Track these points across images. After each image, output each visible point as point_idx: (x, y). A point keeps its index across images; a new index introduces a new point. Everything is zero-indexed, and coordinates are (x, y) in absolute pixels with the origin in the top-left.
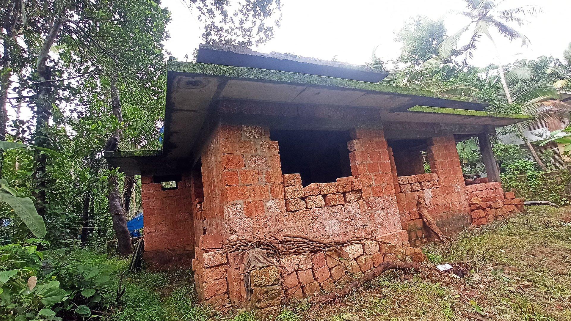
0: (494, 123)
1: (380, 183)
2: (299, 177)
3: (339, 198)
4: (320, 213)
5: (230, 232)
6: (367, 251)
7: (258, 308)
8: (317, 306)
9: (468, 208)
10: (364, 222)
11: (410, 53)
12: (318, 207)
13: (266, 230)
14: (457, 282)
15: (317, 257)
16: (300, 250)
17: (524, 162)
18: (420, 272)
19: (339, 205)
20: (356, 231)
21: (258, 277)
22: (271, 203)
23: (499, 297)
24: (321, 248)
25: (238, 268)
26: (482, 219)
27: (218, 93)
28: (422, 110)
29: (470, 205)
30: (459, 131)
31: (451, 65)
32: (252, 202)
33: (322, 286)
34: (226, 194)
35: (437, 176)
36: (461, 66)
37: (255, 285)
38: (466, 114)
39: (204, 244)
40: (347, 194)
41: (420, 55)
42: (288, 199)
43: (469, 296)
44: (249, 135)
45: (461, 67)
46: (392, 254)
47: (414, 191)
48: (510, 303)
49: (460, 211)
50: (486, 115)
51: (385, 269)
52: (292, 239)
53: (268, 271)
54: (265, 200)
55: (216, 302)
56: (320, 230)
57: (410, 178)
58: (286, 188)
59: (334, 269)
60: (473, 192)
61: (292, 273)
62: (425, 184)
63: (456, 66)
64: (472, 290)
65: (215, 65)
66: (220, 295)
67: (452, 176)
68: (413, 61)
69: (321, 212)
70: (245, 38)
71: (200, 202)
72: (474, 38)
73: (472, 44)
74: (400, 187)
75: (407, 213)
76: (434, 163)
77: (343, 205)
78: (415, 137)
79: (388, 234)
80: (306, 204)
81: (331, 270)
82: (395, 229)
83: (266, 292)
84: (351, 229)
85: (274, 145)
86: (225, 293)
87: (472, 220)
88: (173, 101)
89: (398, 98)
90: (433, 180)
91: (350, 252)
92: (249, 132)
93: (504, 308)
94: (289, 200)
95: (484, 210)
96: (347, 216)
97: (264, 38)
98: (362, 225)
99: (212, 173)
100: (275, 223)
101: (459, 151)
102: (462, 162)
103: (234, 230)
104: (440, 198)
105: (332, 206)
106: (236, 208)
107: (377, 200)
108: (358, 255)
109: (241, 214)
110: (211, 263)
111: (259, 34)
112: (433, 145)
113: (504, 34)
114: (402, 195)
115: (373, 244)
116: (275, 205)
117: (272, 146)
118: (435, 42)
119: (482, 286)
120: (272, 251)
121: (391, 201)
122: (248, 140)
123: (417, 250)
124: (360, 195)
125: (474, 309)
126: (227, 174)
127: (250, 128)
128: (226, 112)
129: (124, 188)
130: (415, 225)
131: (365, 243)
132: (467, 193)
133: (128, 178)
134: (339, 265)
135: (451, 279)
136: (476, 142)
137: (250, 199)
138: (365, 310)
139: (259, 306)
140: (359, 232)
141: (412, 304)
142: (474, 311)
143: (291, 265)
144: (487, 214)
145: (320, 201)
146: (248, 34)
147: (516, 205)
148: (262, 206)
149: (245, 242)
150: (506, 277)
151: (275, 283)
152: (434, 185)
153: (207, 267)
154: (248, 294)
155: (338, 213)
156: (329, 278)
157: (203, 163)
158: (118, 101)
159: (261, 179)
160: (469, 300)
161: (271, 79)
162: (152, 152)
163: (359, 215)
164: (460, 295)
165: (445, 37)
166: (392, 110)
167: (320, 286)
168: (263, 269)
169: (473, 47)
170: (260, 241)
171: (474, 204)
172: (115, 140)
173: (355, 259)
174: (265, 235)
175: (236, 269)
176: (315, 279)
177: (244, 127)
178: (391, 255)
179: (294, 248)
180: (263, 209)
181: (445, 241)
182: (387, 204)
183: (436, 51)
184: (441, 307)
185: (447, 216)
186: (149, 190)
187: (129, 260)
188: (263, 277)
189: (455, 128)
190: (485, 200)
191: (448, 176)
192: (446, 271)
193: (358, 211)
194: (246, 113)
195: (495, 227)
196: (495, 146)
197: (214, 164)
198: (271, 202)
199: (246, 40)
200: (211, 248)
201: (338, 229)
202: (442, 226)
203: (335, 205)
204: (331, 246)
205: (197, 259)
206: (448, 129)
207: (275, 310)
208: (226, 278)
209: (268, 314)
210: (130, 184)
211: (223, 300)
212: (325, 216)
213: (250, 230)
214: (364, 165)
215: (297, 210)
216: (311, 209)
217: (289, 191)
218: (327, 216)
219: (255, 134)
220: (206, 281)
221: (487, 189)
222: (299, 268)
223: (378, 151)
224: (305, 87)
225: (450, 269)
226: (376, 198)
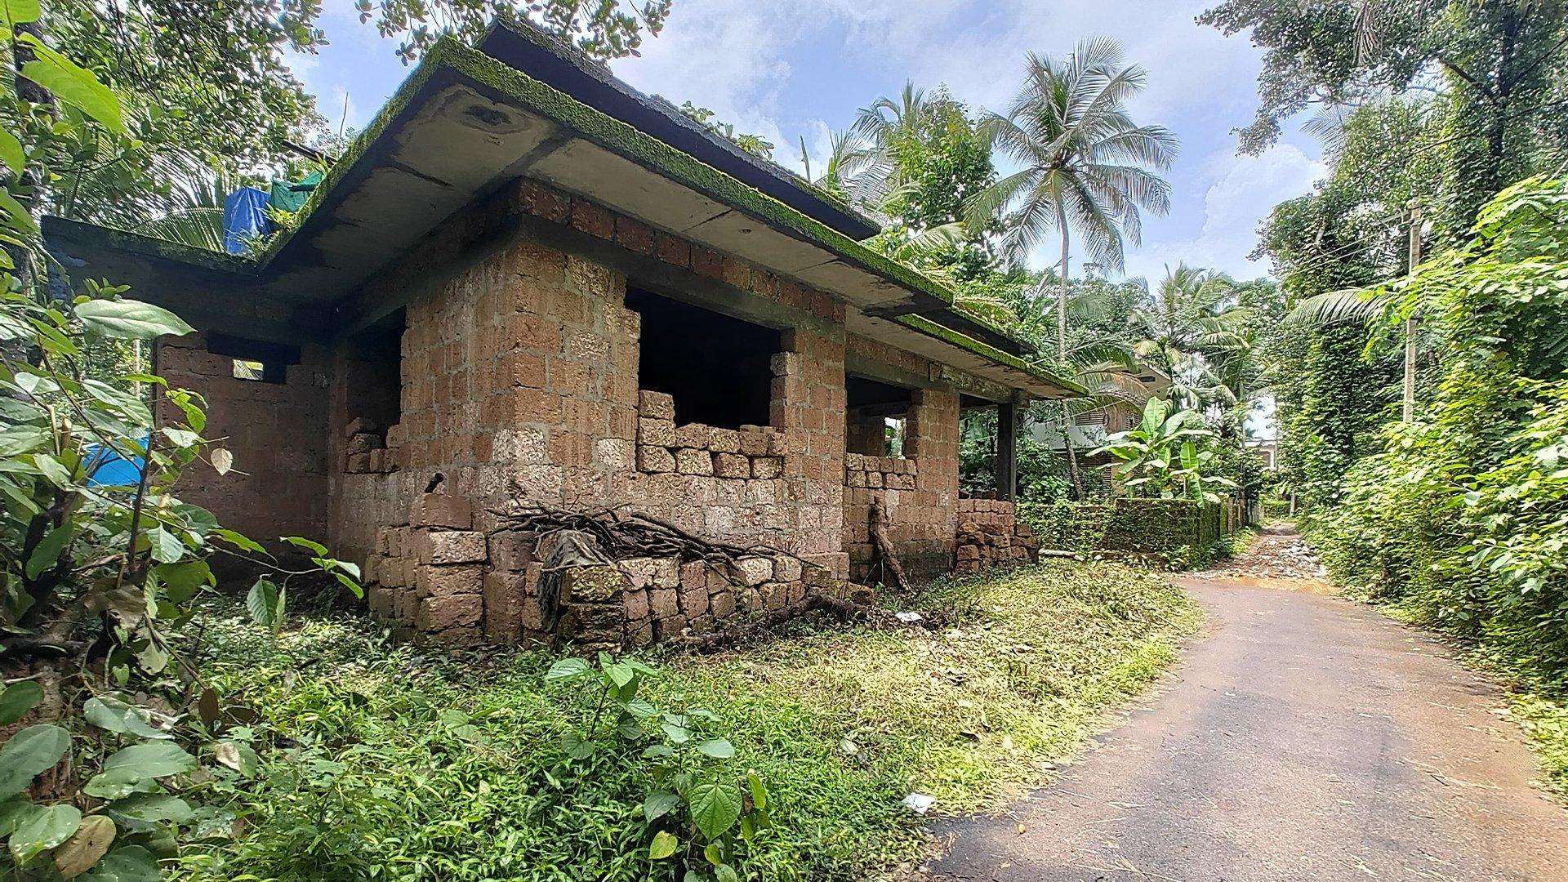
1: (819, 453)
2: (670, 403)
3: (741, 464)
4: (701, 488)
5: (510, 491)
6: (781, 575)
7: (577, 641)
8: (689, 651)
9: (953, 540)
10: (778, 522)
12: (700, 475)
13: (591, 501)
14: (926, 636)
15: (690, 568)
16: (660, 548)
17: (1056, 480)
18: (868, 620)
19: (739, 478)
20: (761, 538)
21: (581, 582)
22: (607, 445)
24: (701, 551)
25: (519, 571)
26: (973, 562)
27: (531, 159)
28: (921, 326)
29: (958, 536)
30: (971, 388)
32: (568, 434)
34: (513, 404)
35: (915, 467)
37: (575, 597)
38: (994, 356)
39: (428, 513)
40: (756, 461)
42: (644, 444)
44: (581, 281)
47: (869, 488)
49: (940, 542)
51: (812, 605)
52: (647, 524)
53: (601, 575)
54: (597, 437)
55: (456, 641)
56: (696, 521)
57: (868, 460)
58: (643, 420)
59: (717, 597)
60: (968, 512)
61: (640, 590)
62: (891, 478)
65: (554, 91)
66: (464, 626)
67: (941, 473)
69: (702, 485)
74: (847, 471)
75: (850, 528)
76: (915, 441)
77: (746, 480)
79: (817, 555)
80: (677, 463)
81: (712, 598)
82: (831, 546)
83: (596, 612)
84: (754, 532)
85: (630, 321)
86: (478, 623)
87: (956, 561)
89: (890, 287)
90: (907, 474)
91: (749, 571)
92: (581, 274)
94: (644, 446)
95: (979, 546)
96: (750, 505)
98: (774, 528)
99: (457, 354)
100: (610, 489)
103: (520, 487)
104: (912, 513)
105: (725, 478)
106: (532, 439)
107: (809, 484)
108: (763, 579)
109: (541, 455)
110: (449, 554)
112: (921, 404)
113: (1084, 215)
114: (849, 492)
115: (792, 564)
116: (615, 452)
117: (626, 322)
119: (962, 644)
120: (603, 543)
121: (832, 493)
122: (578, 292)
123: (864, 588)
124: (779, 468)
125: (948, 668)
126: (520, 357)
127: (584, 266)
128: (535, 212)
130: (861, 551)
131: (778, 559)
132: (958, 513)
134: (727, 590)
135: (917, 632)
137: (564, 427)
140: (767, 540)
142: (948, 671)
143: (639, 575)
144: (982, 556)
145: (705, 464)
147: (1028, 548)
148: (588, 446)
149: (552, 514)
151: (615, 599)
152: (906, 483)
153: (439, 562)
154: (547, 619)
155: (734, 494)
156: (706, 612)
159: (593, 388)
161: (667, 167)
163: (771, 507)
165: (983, 184)
166: (869, 312)
167: (688, 624)
168: (590, 569)
169: (1029, 222)
170: (583, 517)
171: (966, 533)
173: (757, 587)
175: (514, 571)
176: (681, 612)
177: (572, 259)
179: (649, 543)
180: (589, 454)
181: (907, 589)
182: (824, 496)
185: (917, 547)
188: (591, 584)
189: (966, 381)
190: (984, 529)
191: (934, 472)
192: (910, 623)
193: (771, 499)
194: (581, 229)
197: (470, 329)
198: (608, 443)
201: (729, 526)
202: (906, 563)
203: (731, 478)
204: (719, 552)
205: (387, 554)
206: (953, 379)
208: (483, 593)
211: (471, 638)
212: (709, 494)
213: (555, 493)
214: (798, 409)
215: (659, 470)
216: (683, 475)
217: (647, 428)
218: (713, 497)
219: (595, 283)
220: (434, 593)
221: (991, 511)
222: (654, 584)
223: (828, 387)
224: (729, 208)
225: (918, 621)
226: (808, 480)
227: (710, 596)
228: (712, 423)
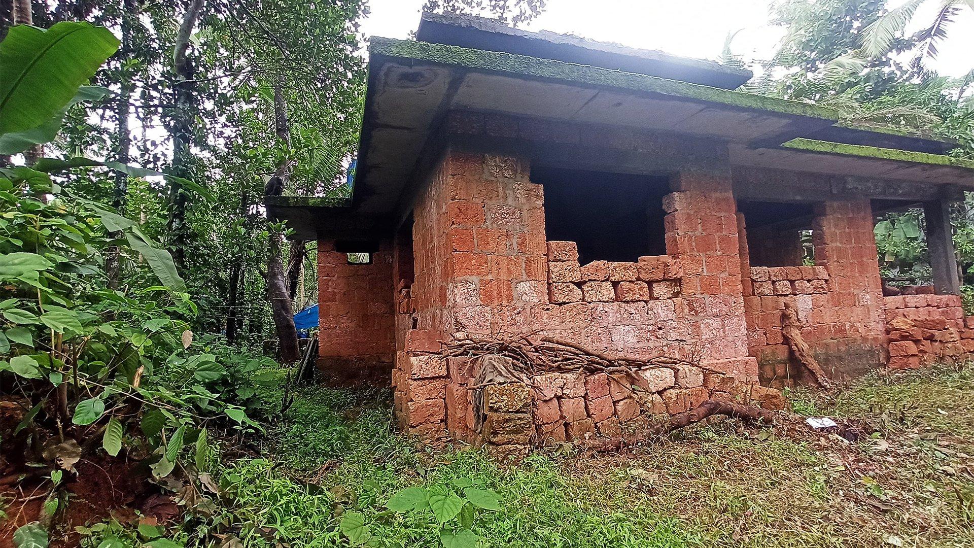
0: (961, 181)
1: (716, 272)
2: (574, 248)
3: (640, 289)
4: (606, 312)
5: (456, 326)
6: (682, 382)
7: (493, 443)
8: (589, 453)
9: (882, 336)
10: (680, 334)
11: (801, 48)
12: (603, 302)
13: (514, 329)
14: (842, 447)
15: (594, 380)
16: (567, 365)
18: (774, 426)
19: (639, 301)
20: (665, 349)
21: (496, 396)
22: (524, 287)
23: (920, 478)
24: (604, 366)
25: (464, 384)
26: (910, 358)
27: (449, 96)
28: (810, 147)
29: (888, 332)
30: (884, 192)
31: (886, 70)
32: (493, 282)
33: (599, 427)
34: (453, 264)
35: (826, 272)
36: (909, 72)
37: (491, 408)
38: (904, 158)
39: (412, 343)
40: (654, 285)
41: (820, 52)
42: (554, 282)
43: (862, 471)
44: (495, 171)
45: (907, 75)
46: (725, 392)
47: (778, 295)
48: (941, 490)
49: (865, 339)
50: (948, 163)
51: (711, 412)
52: (555, 346)
53: (513, 390)
54: (516, 281)
55: (427, 433)
56: (603, 339)
57: (773, 271)
58: (552, 264)
59: (622, 403)
60: (897, 308)
61: (551, 399)
62: (801, 284)
63: (896, 72)
64: (871, 462)
65: (448, 46)
66: (433, 423)
67: (857, 274)
68: (804, 63)
69: (606, 309)
70: (495, 11)
71: (407, 286)
72: (943, 15)
73: (938, 26)
74: (753, 285)
75: (761, 332)
76: (824, 249)
77: (646, 302)
78: (792, 198)
79: (722, 361)
80: (583, 294)
81: (617, 404)
82: (736, 353)
83: (507, 421)
84: (657, 344)
85: (535, 192)
86: (442, 421)
87: (888, 358)
88: (375, 107)
89: (765, 120)
90: (818, 279)
91: (652, 380)
92: (495, 166)
93: (928, 496)
94: (554, 284)
95: (916, 342)
96: (652, 322)
97: (529, 12)
98: (677, 340)
99: (431, 234)
100: (529, 319)
101: (878, 238)
102: (881, 260)
103: (461, 324)
104: (828, 314)
105: (627, 302)
106: (468, 288)
107: (708, 300)
108: (665, 386)
109: (474, 299)
110: (422, 372)
111: (519, 5)
112: (825, 215)
114: (756, 300)
115: (693, 372)
116: (531, 291)
117: (532, 193)
118: (856, 24)
119: (890, 459)
120: (521, 362)
121: (733, 305)
122: (493, 179)
123: (773, 391)
124: (677, 289)
125: (869, 490)
126: (456, 232)
127: (497, 159)
128: (459, 131)
129: (290, 262)
130: (774, 353)
131: (679, 368)
132: (885, 310)
133: (295, 247)
134: (631, 397)
135: (830, 441)
136: (918, 224)
137: (490, 277)
138: (670, 468)
139: (495, 440)
140: (671, 351)
141: (753, 469)
142: (869, 494)
143: (550, 387)
144: (922, 351)
145: (608, 291)
146: (500, 6)
148: (509, 289)
149: (479, 343)
150: (941, 452)
151: (523, 410)
152: (818, 288)
153: (416, 377)
154: (478, 423)
155: (636, 314)
156: (611, 417)
157: (416, 220)
158: (285, 121)
159: (510, 245)
160: (862, 476)
161: (539, 73)
162: (336, 201)
163: (672, 322)
164: (846, 467)
165: (881, 13)
166: (754, 144)
167: (596, 426)
168: (504, 385)
169: (940, 32)
170: (503, 344)
171: (897, 330)
172: (279, 182)
173: (660, 393)
174: (511, 337)
175: (461, 384)
176: (589, 416)
177: (488, 157)
178: (724, 394)
179: (558, 361)
180: (510, 295)
181: (828, 386)
182: (725, 309)
183: (856, 44)
184: (806, 479)
185: (838, 345)
186: (329, 263)
187: (295, 370)
188: (504, 397)
189: (876, 187)
190: (921, 324)
191: (849, 274)
192: (822, 429)
193: (671, 315)
194: (492, 134)
195: (934, 374)
196: (959, 231)
197: (435, 217)
198: (524, 285)
199: (496, 17)
200: (423, 351)
201: (633, 341)
202: (825, 362)
203: (633, 301)
204: (620, 365)
205: (400, 369)
206: (859, 187)
207: (520, 450)
208: (444, 399)
209: (508, 454)
210: (298, 255)
211: (437, 431)
212: (613, 316)
213: (487, 326)
214: (691, 237)
215: (567, 301)
216: (590, 303)
217: (555, 270)
218: (617, 318)
219: (506, 170)
220: (414, 399)
221: (928, 305)
222: (563, 394)
223: (718, 215)
224: (597, 91)
225: (832, 427)
226: (707, 296)
227: (615, 403)
228: (611, 259)
